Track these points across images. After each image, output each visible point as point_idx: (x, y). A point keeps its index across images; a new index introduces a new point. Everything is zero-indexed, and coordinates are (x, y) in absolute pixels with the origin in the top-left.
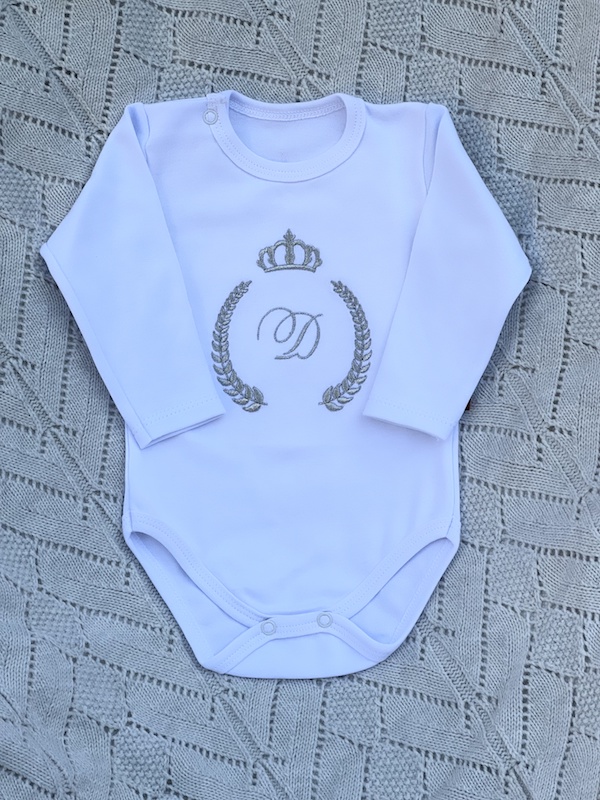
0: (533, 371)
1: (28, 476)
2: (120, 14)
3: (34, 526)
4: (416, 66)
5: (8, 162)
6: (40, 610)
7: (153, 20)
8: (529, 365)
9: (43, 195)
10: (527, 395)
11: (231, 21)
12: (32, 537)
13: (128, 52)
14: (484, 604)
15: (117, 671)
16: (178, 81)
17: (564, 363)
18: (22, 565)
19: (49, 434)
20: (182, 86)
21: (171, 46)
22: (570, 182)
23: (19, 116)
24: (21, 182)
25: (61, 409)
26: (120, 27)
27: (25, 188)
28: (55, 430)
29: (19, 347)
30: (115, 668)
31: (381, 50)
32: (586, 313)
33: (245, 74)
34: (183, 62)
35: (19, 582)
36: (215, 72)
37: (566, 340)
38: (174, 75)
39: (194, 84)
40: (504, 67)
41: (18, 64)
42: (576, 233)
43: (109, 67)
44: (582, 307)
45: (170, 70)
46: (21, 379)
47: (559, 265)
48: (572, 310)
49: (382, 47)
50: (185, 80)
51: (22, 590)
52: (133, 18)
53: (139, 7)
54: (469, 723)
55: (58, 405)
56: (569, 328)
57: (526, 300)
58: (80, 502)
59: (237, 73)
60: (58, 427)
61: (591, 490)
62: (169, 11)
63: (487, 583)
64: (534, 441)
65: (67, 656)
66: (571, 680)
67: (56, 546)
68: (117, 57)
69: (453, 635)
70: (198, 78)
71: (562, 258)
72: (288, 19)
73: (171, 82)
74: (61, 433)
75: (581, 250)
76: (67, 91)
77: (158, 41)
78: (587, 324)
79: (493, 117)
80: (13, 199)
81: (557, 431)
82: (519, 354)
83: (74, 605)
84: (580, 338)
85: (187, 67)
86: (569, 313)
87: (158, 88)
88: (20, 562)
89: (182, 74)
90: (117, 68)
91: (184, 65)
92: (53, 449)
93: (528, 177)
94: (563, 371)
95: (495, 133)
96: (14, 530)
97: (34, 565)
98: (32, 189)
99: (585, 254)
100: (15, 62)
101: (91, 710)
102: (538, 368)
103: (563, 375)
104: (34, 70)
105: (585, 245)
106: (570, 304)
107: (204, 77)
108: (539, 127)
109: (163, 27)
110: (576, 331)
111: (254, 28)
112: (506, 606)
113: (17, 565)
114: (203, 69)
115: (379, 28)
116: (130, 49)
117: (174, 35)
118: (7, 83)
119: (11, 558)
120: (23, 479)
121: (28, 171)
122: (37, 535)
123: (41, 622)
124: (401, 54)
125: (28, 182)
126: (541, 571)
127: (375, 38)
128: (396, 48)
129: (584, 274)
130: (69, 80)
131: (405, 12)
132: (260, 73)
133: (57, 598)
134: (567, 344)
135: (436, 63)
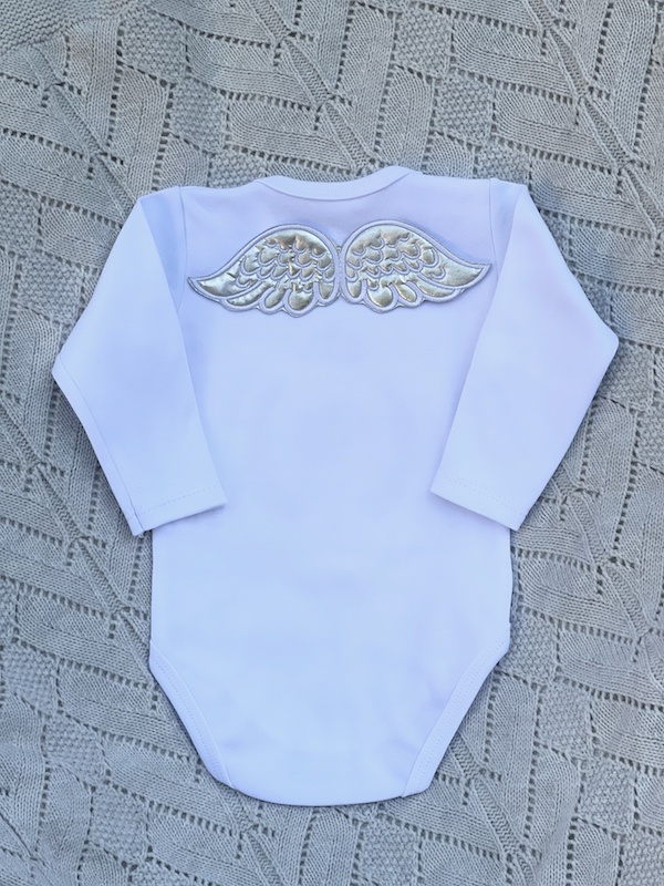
0: (598, 495)
1: (52, 591)
2: (171, 96)
3: (56, 644)
4: (485, 158)
5: (46, 253)
6: (58, 735)
7: (206, 103)
8: (593, 489)
9: (82, 288)
10: (588, 522)
11: (288, 105)
12: (53, 656)
13: (178, 137)
14: (533, 748)
15: (140, 802)
16: (230, 168)
17: (630, 489)
18: (41, 686)
19: (77, 545)
20: (234, 174)
21: (223, 130)
22: (646, 290)
23: (60, 204)
24: (59, 274)
25: (91, 519)
26: (170, 111)
27: (63, 281)
28: (84, 542)
29: (48, 451)
30: (138, 798)
31: (448, 140)
32: (655, 435)
33: (302, 162)
34: (236, 148)
35: (37, 705)
36: (269, 159)
37: (633, 463)
38: (226, 162)
39: (248, 172)
40: (578, 163)
41: (61, 149)
42: (649, 347)
43: (156, 153)
44: (651, 428)
45: (223, 156)
46: (48, 486)
47: (630, 381)
48: (641, 431)
49: (449, 137)
50: (237, 167)
51: (40, 712)
52: (184, 101)
53: (192, 88)
54: (510, 877)
55: (88, 515)
56: (637, 451)
57: (594, 417)
58: (108, 619)
59: (294, 160)
60: (87, 538)
61: (651, 630)
62: (223, 92)
63: (537, 724)
64: (595, 572)
65: (85, 784)
66: (619, 838)
67: (79, 665)
68: (165, 142)
69: (499, 779)
70: (251, 166)
71: (633, 374)
72: (350, 103)
73: (223, 169)
74: (89, 545)
75: (653, 366)
76: (112, 178)
77: (211, 125)
78: (655, 447)
79: (564, 216)
80: (49, 293)
81: (618, 563)
82: (583, 476)
83: (96, 729)
84: (647, 462)
85: (241, 153)
86: (638, 434)
87: (209, 175)
88: (40, 682)
89: (234, 161)
90: (165, 155)
91: (237, 151)
92: (80, 562)
93: (601, 282)
94: (628, 497)
95: (566, 233)
96: (34, 649)
97: (54, 685)
98: (71, 281)
99: (658, 371)
100: (58, 146)
101: (109, 844)
102: (602, 493)
103: (628, 501)
104: (78, 156)
105: (658, 361)
106: (639, 424)
107: (258, 165)
108: (614, 228)
109: (216, 110)
110: (644, 454)
111: (313, 113)
112: (557, 752)
113: (35, 686)
114: (257, 157)
115: (446, 116)
116: (180, 134)
117: (228, 119)
118: (49, 169)
119: (30, 678)
120: (46, 593)
121: (68, 262)
122: (59, 655)
123: (58, 748)
124: (469, 145)
125: (67, 275)
126: (594, 716)
127: (442, 126)
128: (464, 138)
129: (656, 392)
130: (114, 167)
131: (476, 99)
132: (318, 161)
133: (78, 722)
134: (634, 468)
135: (507, 156)
